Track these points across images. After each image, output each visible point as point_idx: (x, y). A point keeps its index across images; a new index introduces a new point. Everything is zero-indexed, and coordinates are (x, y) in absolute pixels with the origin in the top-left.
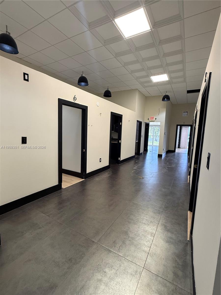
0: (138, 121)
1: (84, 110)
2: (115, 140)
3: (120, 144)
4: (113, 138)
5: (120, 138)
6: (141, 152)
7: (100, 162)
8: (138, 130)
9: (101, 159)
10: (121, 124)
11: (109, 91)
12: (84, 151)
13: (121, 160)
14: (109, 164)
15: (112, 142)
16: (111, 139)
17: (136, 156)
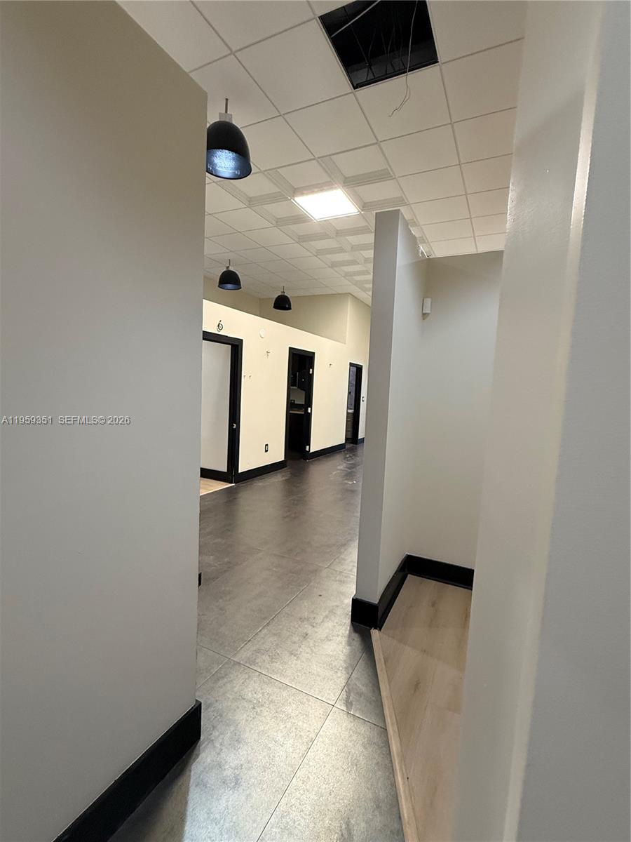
0: (351, 365)
1: (236, 347)
2: (299, 407)
3: (309, 415)
4: (296, 403)
5: (309, 402)
6: (360, 437)
7: (266, 451)
8: (354, 383)
9: (267, 445)
10: (311, 372)
11: (286, 297)
12: (235, 427)
13: (311, 451)
14: (285, 458)
15: (291, 412)
16: (291, 405)
17: (348, 446)
